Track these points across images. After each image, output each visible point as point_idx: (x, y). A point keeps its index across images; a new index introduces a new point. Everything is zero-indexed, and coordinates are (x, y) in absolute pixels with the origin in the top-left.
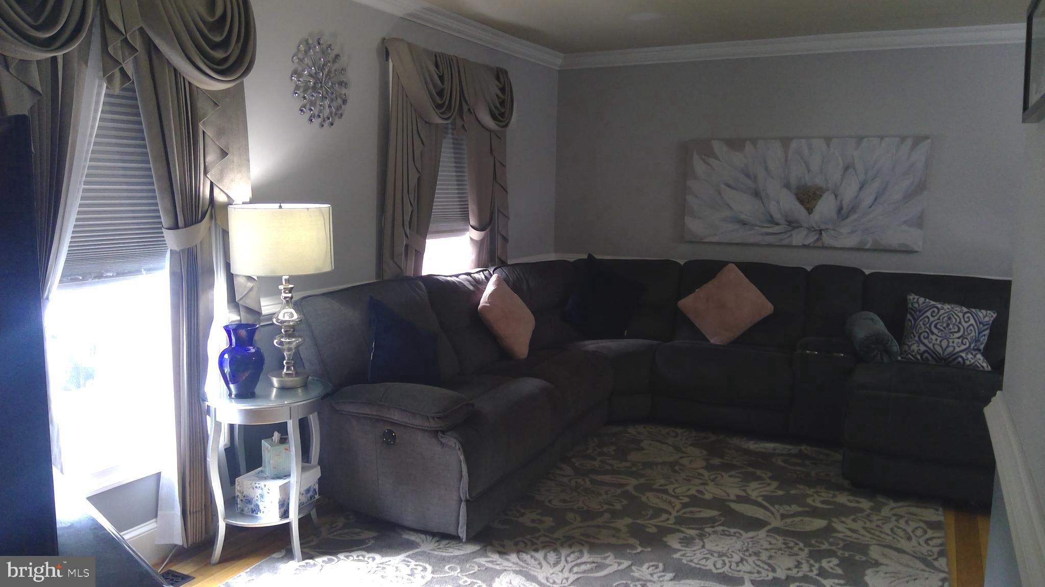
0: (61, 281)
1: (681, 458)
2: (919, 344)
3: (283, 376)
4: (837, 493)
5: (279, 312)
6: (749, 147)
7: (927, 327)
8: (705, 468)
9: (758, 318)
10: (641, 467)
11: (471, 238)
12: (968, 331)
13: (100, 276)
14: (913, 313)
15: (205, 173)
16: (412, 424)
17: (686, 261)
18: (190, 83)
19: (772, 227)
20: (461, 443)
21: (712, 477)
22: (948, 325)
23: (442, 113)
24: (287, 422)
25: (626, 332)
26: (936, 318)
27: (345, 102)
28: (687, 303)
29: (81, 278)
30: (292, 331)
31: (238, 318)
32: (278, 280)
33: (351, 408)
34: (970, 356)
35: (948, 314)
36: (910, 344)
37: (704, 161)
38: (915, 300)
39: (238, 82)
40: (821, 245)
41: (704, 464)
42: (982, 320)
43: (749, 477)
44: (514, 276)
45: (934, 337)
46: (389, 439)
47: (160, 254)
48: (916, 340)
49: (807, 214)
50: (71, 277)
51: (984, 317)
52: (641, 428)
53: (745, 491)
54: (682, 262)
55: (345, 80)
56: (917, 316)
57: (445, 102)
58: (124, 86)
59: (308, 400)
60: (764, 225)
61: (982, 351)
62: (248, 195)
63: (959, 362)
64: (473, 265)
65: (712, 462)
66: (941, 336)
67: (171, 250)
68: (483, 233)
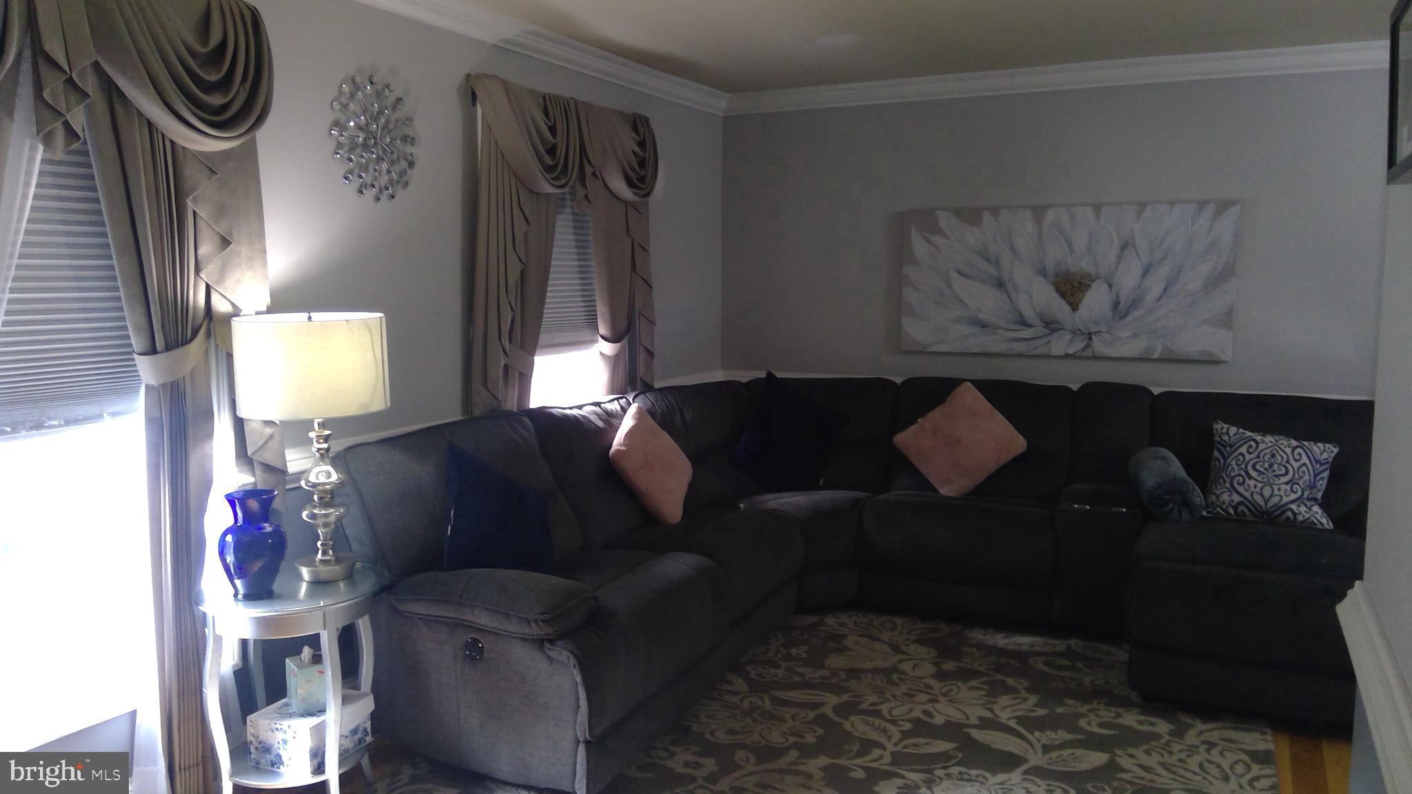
1: (901, 661)
2: (1232, 494)
3: (317, 564)
4: (1120, 710)
5: (312, 468)
6: (987, 216)
7: (1241, 468)
8: (936, 676)
9: (1005, 458)
10: (844, 677)
11: (601, 353)
12: (1300, 472)
13: (39, 426)
14: (1222, 448)
15: (198, 271)
16: (505, 631)
17: (905, 379)
18: (172, 142)
19: (1022, 330)
20: (576, 657)
21: (944, 690)
22: (1271, 466)
23: (554, 179)
24: (319, 634)
25: (821, 480)
26: (1254, 456)
27: (411, 164)
28: (905, 439)
29: (11, 429)
30: (330, 497)
31: (252, 480)
32: (307, 425)
33: (419, 608)
34: (1303, 509)
35: (1270, 449)
36: (1218, 492)
37: (928, 241)
38: (1225, 430)
39: (248, 137)
40: (1090, 354)
41: (933, 669)
42: (1318, 456)
43: (996, 689)
44: (662, 404)
45: (1252, 483)
46: (473, 652)
47: (132, 391)
48: (1226, 488)
49: (1072, 311)
51: (1321, 454)
52: (844, 618)
53: (991, 710)
54: (899, 380)
55: (411, 134)
56: (1227, 453)
57: (558, 162)
58: (71, 148)
59: (349, 600)
60: (1011, 328)
61: (1320, 501)
62: (265, 301)
63: (1288, 518)
64: (604, 391)
65: (945, 667)
66: (1261, 480)
67: (146, 385)
68: (618, 344)
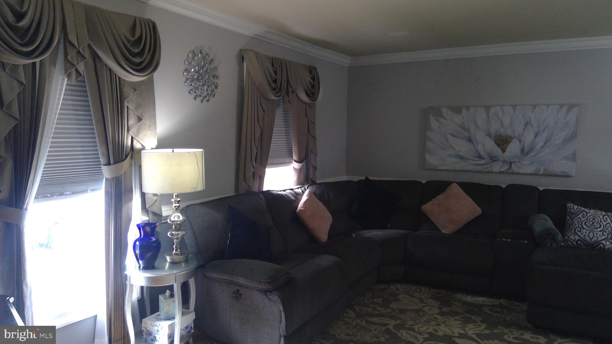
0: (36, 198)
1: (424, 306)
2: (575, 236)
3: (173, 255)
4: (523, 332)
5: (172, 214)
6: (464, 111)
7: (580, 224)
8: (439, 314)
9: (472, 217)
10: (398, 313)
11: (294, 168)
12: (607, 227)
13: (61, 194)
14: (571, 215)
15: (128, 131)
16: (251, 286)
17: (427, 181)
18: (119, 77)
19: (479, 160)
20: (281, 299)
21: (443, 320)
22: (593, 223)
23: (275, 93)
24: (173, 285)
25: (389, 225)
26: (585, 219)
27: (216, 87)
28: (427, 207)
29: (49, 195)
30: (179, 227)
31: (147, 218)
32: (171, 196)
33: (215, 275)
34: (608, 243)
35: (593, 216)
36: (569, 235)
37: (437, 120)
38: (572, 207)
39: (149, 76)
40: (511, 172)
41: (438, 311)
43: (467, 321)
44: (319, 190)
45: (584, 231)
46: (237, 295)
47: (99, 180)
48: (572, 233)
49: (503, 152)
50: (42, 195)
52: (398, 286)
53: (464, 330)
54: (424, 182)
55: (217, 74)
56: (573, 217)
57: (277, 87)
58: (78, 79)
59: (186, 271)
60: (475, 159)
62: (155, 143)
63: (601, 247)
64: (295, 184)
65: (443, 310)
66: (589, 230)
67: (106, 178)
68: (301, 164)
